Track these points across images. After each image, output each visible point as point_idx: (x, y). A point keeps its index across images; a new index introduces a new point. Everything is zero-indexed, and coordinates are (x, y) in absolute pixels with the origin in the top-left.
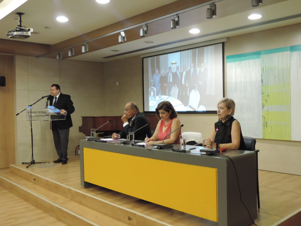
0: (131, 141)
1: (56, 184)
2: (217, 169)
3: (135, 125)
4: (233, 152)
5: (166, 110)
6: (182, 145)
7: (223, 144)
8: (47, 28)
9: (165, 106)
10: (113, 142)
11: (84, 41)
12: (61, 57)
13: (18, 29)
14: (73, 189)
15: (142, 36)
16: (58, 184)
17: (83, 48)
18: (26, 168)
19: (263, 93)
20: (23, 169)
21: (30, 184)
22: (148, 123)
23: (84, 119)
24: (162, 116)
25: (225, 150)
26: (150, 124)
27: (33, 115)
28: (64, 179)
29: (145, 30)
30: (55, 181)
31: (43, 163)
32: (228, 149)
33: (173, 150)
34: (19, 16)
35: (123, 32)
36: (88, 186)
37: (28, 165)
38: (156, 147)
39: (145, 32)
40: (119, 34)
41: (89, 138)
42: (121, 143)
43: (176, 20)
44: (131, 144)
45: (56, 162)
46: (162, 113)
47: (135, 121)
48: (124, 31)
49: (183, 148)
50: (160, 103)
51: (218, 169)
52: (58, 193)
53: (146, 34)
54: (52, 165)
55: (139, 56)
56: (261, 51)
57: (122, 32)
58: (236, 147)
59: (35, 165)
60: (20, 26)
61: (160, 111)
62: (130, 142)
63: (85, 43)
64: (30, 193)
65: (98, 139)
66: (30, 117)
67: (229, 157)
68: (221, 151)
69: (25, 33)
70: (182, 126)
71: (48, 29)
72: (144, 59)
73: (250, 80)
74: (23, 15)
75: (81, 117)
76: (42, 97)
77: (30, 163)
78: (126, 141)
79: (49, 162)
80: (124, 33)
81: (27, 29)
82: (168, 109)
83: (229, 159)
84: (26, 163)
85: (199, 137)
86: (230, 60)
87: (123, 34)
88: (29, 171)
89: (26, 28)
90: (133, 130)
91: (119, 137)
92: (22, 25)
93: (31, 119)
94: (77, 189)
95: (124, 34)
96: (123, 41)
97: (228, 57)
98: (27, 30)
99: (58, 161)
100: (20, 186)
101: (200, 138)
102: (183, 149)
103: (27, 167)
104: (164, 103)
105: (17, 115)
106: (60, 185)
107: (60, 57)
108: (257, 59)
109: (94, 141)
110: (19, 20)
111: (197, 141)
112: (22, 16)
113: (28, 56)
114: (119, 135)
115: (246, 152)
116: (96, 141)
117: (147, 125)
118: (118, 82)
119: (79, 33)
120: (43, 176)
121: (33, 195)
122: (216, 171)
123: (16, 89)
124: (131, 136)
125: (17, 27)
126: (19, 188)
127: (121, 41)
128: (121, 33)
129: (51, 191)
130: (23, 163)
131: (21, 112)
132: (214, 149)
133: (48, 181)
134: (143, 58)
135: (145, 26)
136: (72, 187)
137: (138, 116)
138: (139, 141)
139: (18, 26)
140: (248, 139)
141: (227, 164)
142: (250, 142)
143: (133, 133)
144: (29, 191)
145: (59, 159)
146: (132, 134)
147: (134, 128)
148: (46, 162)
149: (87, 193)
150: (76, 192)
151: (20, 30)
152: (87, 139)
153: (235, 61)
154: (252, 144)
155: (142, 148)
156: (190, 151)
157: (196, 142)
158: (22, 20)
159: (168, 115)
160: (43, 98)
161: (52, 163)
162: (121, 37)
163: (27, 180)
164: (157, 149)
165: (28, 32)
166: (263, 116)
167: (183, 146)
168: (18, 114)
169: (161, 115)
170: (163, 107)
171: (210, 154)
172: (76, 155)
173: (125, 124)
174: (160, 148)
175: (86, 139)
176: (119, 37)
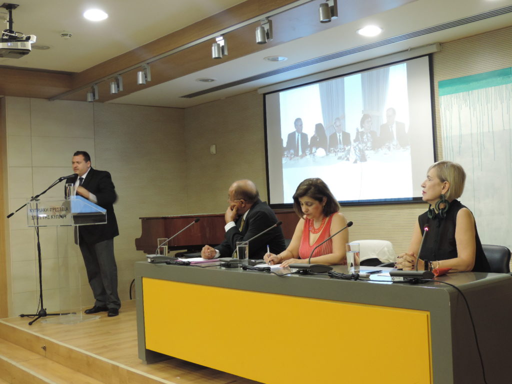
0: (242, 260)
1: (87, 356)
2: (429, 313)
3: (249, 229)
4: (462, 276)
5: (316, 198)
6: (352, 265)
7: (440, 262)
8: (66, 35)
9: (313, 188)
10: (203, 265)
11: (142, 62)
12: (97, 98)
13: (5, 37)
14: (122, 366)
15: (259, 43)
16: (91, 357)
17: (140, 74)
18: (28, 324)
20: (23, 327)
21: (34, 357)
22: (277, 223)
23: (147, 222)
24: (307, 211)
25: (444, 273)
26: (281, 223)
27: (41, 215)
28: (104, 347)
29: (266, 29)
30: (87, 350)
31: (62, 314)
32: (450, 271)
33: (332, 276)
34: (7, 11)
35: (222, 38)
36: (154, 358)
37: (31, 320)
38: (294, 270)
39: (267, 35)
40: (213, 41)
41: (153, 258)
42: (221, 265)
43: (330, 6)
44: (241, 267)
45: (89, 312)
46: (307, 204)
47: (251, 220)
48: (222, 35)
49: (353, 271)
50: (302, 183)
51: (431, 314)
52: (92, 377)
53: (268, 38)
54: (82, 318)
55: (255, 90)
56: (510, 68)
57: (218, 37)
58: (468, 266)
59: (47, 319)
60: (11, 31)
61: (303, 200)
62: (240, 262)
63: (144, 64)
64: (34, 377)
65: (174, 260)
66: (36, 220)
67: (456, 286)
68: (436, 275)
69: (19, 45)
70: (350, 224)
71: (68, 37)
72: (267, 96)
73: (491, 130)
74: (16, 9)
75: (140, 218)
76: (59, 178)
77: (36, 315)
78: (231, 261)
79: (75, 313)
80: (224, 39)
81: (25, 37)
82: (320, 196)
83: (455, 290)
84: (28, 316)
85: (386, 249)
86: (447, 89)
87: (221, 42)
88: (34, 331)
89: (23, 34)
90: (244, 238)
91: (218, 255)
92: (13, 30)
93: (38, 224)
94: (132, 367)
95: (223, 41)
96: (221, 56)
97: (443, 84)
98: (24, 39)
99: (94, 310)
100: (14, 363)
101: (388, 251)
102: (354, 273)
103: (30, 324)
104: (310, 182)
105: (9, 217)
106: (95, 359)
107: (94, 95)
108: (504, 86)
109: (165, 264)
110: (8, 20)
111: (382, 259)
112: (14, 11)
113: (30, 97)
114: (217, 251)
115: (491, 276)
116: (168, 263)
117: (275, 227)
118: (214, 146)
119: (131, 44)
120: (61, 341)
121: (41, 379)
122: (427, 315)
123: (8, 166)
124: (242, 251)
125: (4, 34)
126: (13, 365)
127: (217, 56)
128: (217, 39)
129: (79, 371)
130: (22, 316)
131: (16, 211)
132: (421, 271)
133: (71, 350)
134: (265, 95)
135: (266, 21)
136: (119, 362)
137: (257, 209)
138: (258, 261)
139: (6, 31)
140: (493, 251)
141: (451, 300)
142: (497, 256)
143: (246, 244)
144: (32, 373)
145: (95, 306)
146: (243, 246)
147: (248, 234)
148: (69, 313)
149: (151, 374)
150: (128, 371)
151: (9, 38)
152: (149, 260)
153: (456, 91)
154: (502, 260)
155: (265, 274)
156: (367, 277)
157: (380, 260)
158: (14, 20)
159: (320, 208)
160: (61, 180)
161: (82, 315)
162: (216, 47)
163: (29, 350)
164: (297, 276)
165: (25, 42)
167: (353, 268)
168: (12, 214)
169: (304, 208)
170: (309, 192)
171: (414, 280)
172: (131, 299)
173: (230, 225)
174: (304, 271)
175: (147, 260)
176: (213, 48)
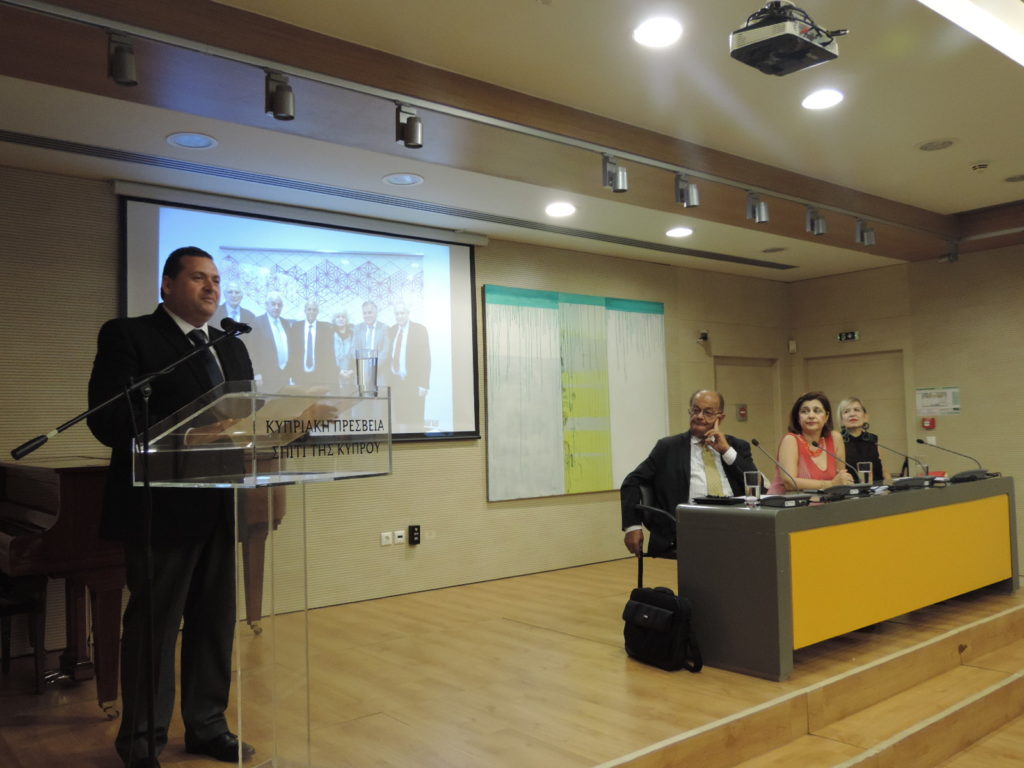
2: (1008, 496)
19: (564, 390)
56: (558, 293)
73: (539, 356)
134: (123, 198)
153: (506, 303)
166: (565, 442)
